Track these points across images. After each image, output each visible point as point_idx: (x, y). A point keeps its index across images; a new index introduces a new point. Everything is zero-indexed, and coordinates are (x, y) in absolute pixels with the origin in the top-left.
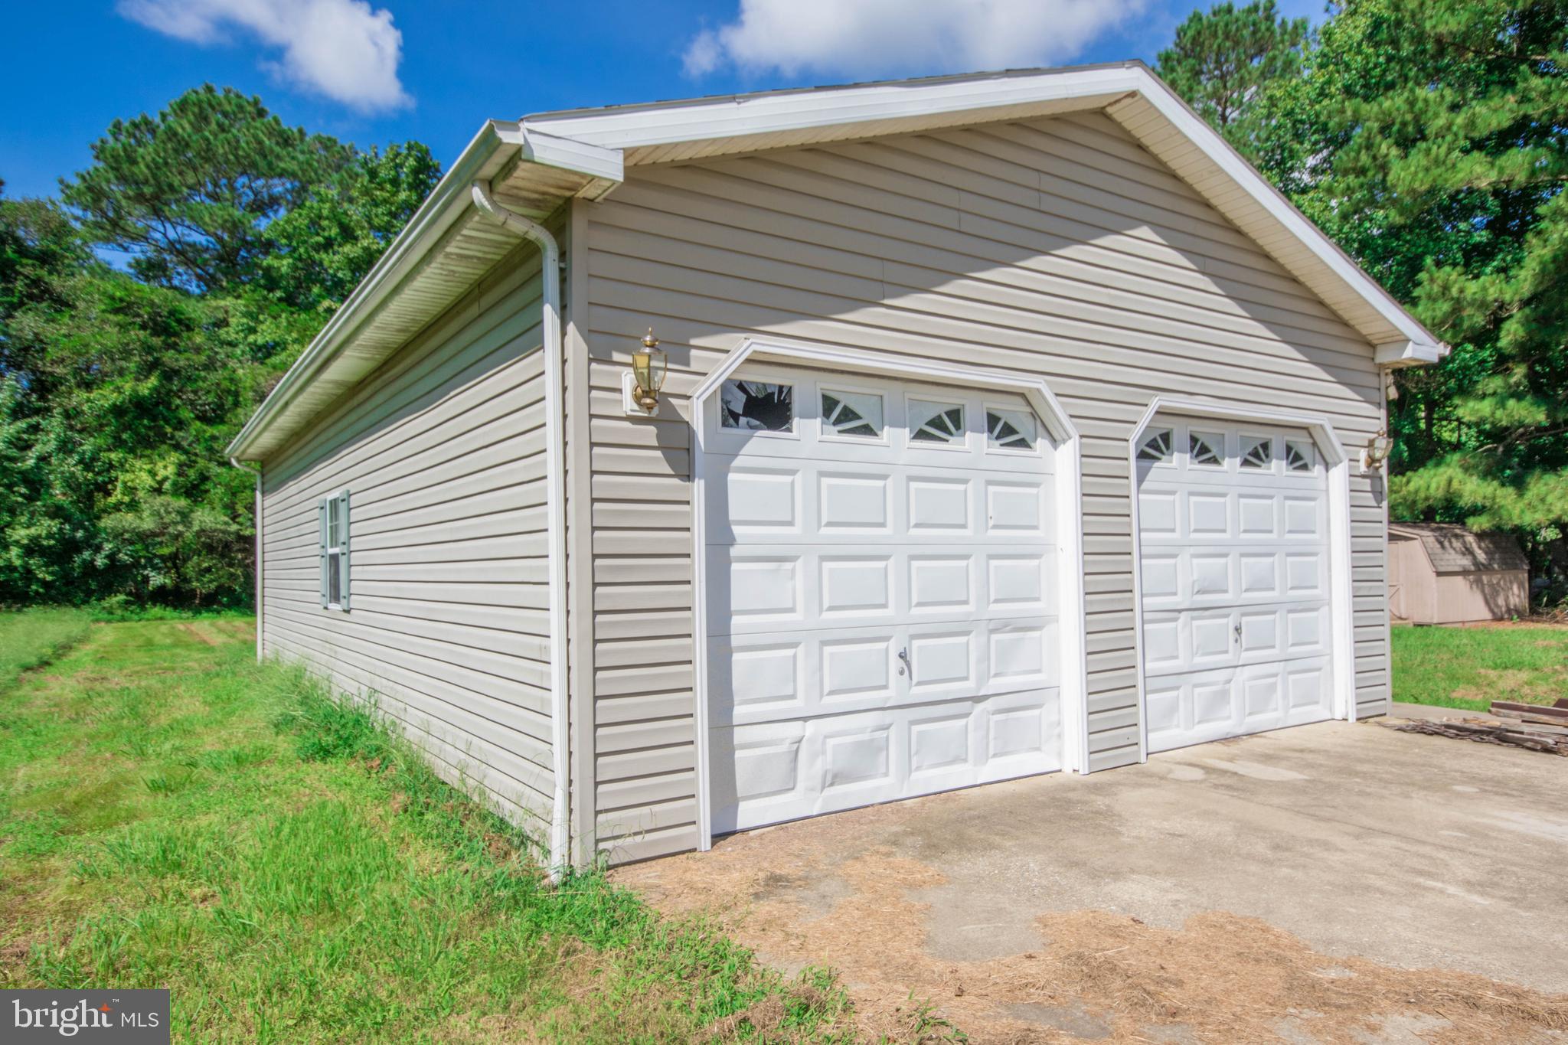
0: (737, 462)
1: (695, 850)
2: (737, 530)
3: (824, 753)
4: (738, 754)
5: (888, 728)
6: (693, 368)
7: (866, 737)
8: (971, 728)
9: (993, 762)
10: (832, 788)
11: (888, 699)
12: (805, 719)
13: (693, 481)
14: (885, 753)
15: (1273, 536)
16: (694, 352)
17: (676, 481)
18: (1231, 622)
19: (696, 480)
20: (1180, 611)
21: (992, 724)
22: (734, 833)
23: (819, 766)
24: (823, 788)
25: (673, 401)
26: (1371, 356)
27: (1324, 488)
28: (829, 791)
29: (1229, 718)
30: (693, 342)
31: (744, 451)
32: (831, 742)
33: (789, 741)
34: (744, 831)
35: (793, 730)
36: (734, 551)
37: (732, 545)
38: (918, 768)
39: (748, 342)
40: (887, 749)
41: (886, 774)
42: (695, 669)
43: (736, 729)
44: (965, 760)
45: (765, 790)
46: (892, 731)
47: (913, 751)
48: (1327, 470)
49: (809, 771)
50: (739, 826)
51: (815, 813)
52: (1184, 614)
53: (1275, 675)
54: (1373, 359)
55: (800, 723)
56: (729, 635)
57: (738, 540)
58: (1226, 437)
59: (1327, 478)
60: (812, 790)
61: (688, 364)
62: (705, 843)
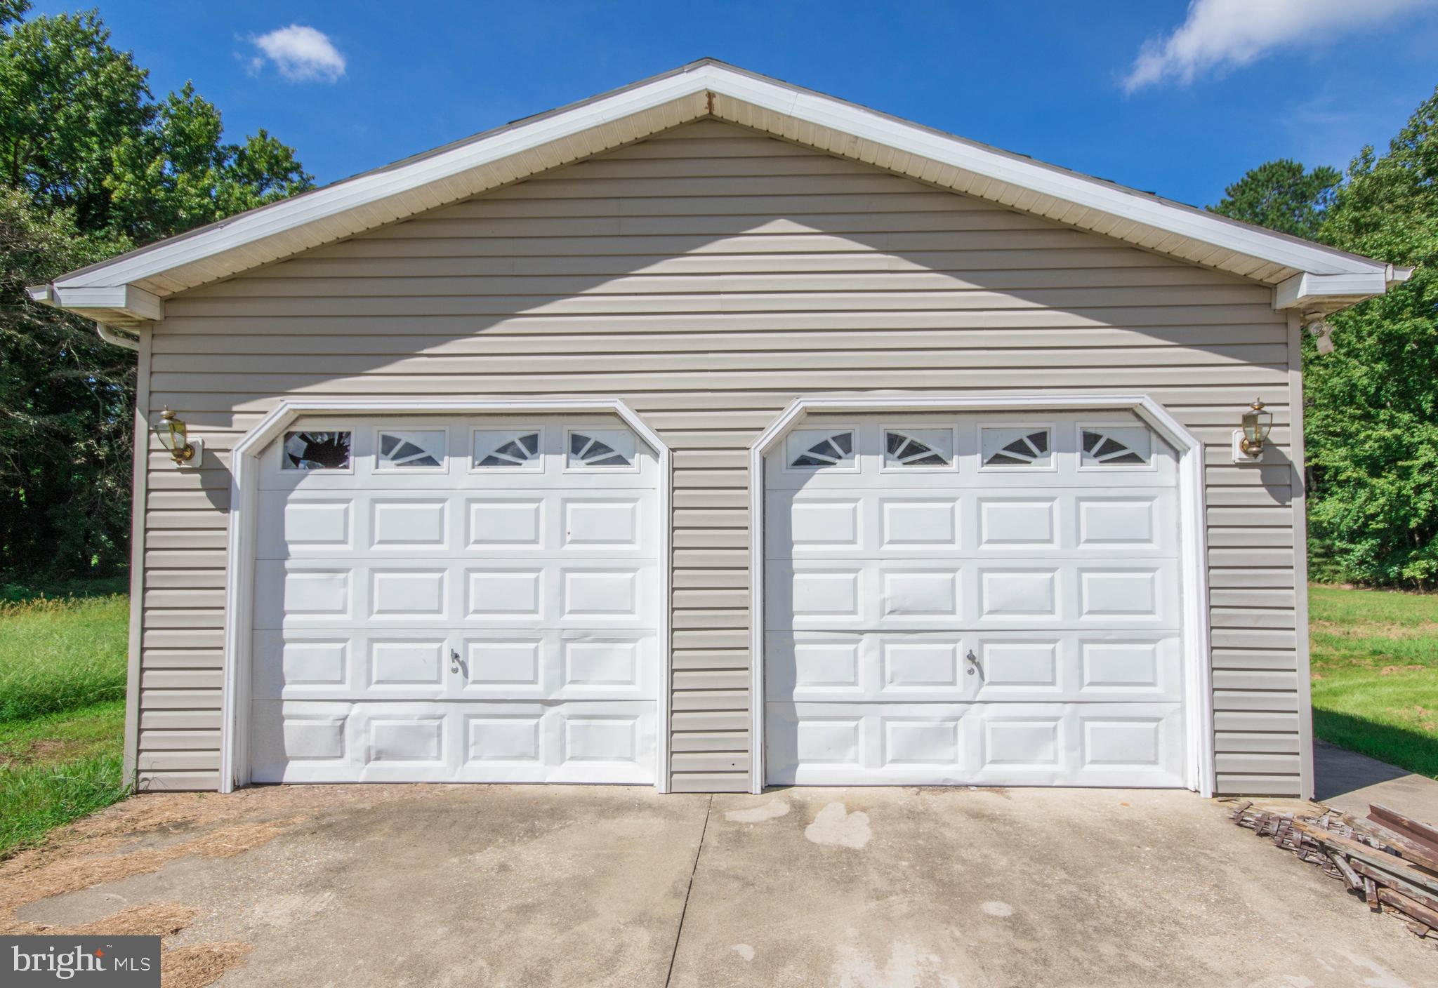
0: (294, 495)
1: (216, 791)
2: (291, 548)
3: (367, 731)
4: (287, 723)
5: (441, 717)
6: (235, 428)
7: (414, 723)
8: (542, 728)
9: (568, 764)
10: (378, 762)
11: (440, 692)
12: (353, 701)
13: (229, 512)
14: (435, 740)
15: (1054, 547)
16: (236, 417)
17: (218, 513)
18: (962, 650)
19: (232, 511)
20: (862, 632)
21: (568, 728)
22: (279, 784)
23: (362, 742)
24: (368, 761)
25: (217, 454)
26: (1268, 301)
27: (1173, 484)
28: (373, 764)
29: (953, 761)
30: (235, 408)
31: (299, 487)
32: (375, 723)
33: (331, 718)
34: (289, 784)
35: (341, 709)
36: (288, 564)
37: (287, 559)
38: (476, 758)
39: (284, 403)
40: (439, 735)
41: (439, 758)
42: (224, 653)
43: (285, 703)
44: (535, 757)
45: (313, 755)
46: (445, 720)
47: (471, 740)
48: (1178, 460)
49: (355, 745)
50: (286, 779)
51: (360, 780)
52: (866, 637)
53: (1056, 719)
54: (1270, 304)
55: (348, 704)
56: (282, 629)
57: (292, 555)
58: (955, 432)
59: (1178, 470)
60: (357, 760)
61: (230, 425)
62: (228, 787)
